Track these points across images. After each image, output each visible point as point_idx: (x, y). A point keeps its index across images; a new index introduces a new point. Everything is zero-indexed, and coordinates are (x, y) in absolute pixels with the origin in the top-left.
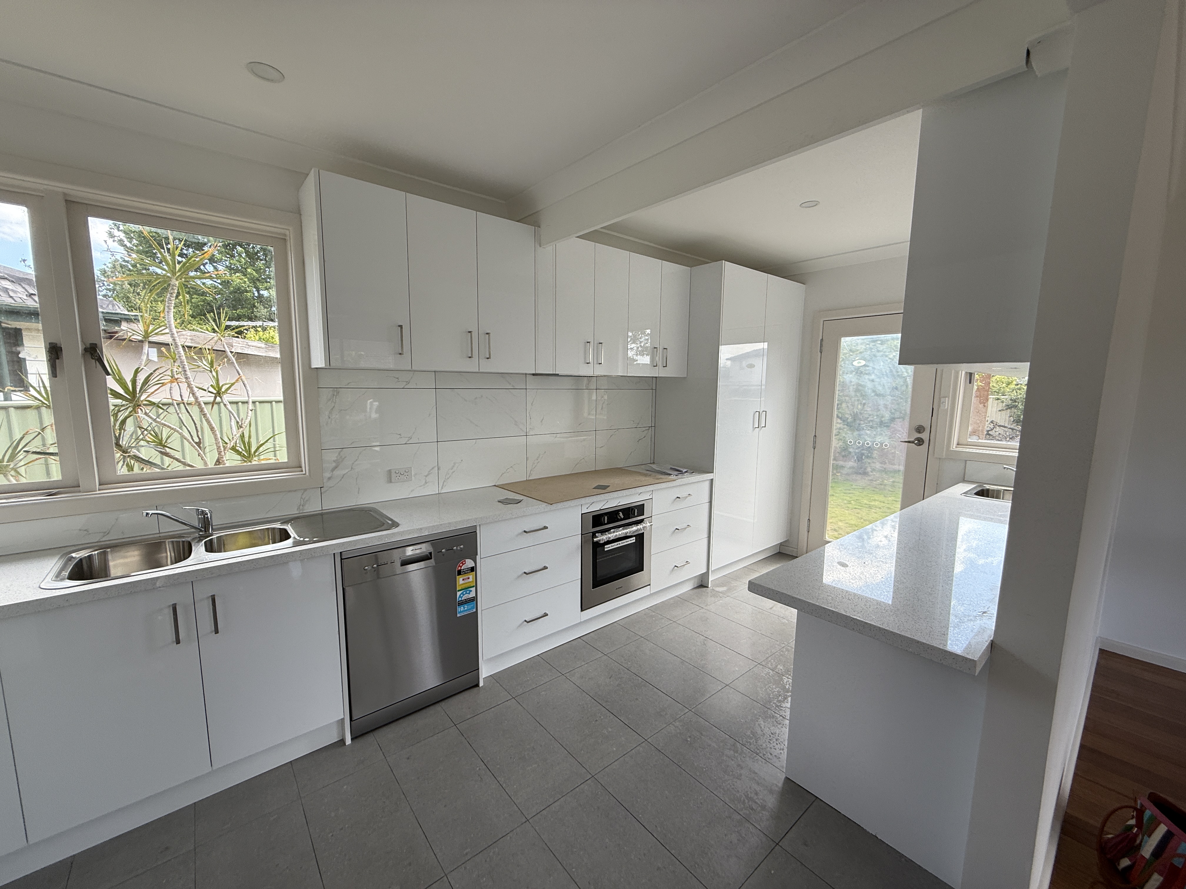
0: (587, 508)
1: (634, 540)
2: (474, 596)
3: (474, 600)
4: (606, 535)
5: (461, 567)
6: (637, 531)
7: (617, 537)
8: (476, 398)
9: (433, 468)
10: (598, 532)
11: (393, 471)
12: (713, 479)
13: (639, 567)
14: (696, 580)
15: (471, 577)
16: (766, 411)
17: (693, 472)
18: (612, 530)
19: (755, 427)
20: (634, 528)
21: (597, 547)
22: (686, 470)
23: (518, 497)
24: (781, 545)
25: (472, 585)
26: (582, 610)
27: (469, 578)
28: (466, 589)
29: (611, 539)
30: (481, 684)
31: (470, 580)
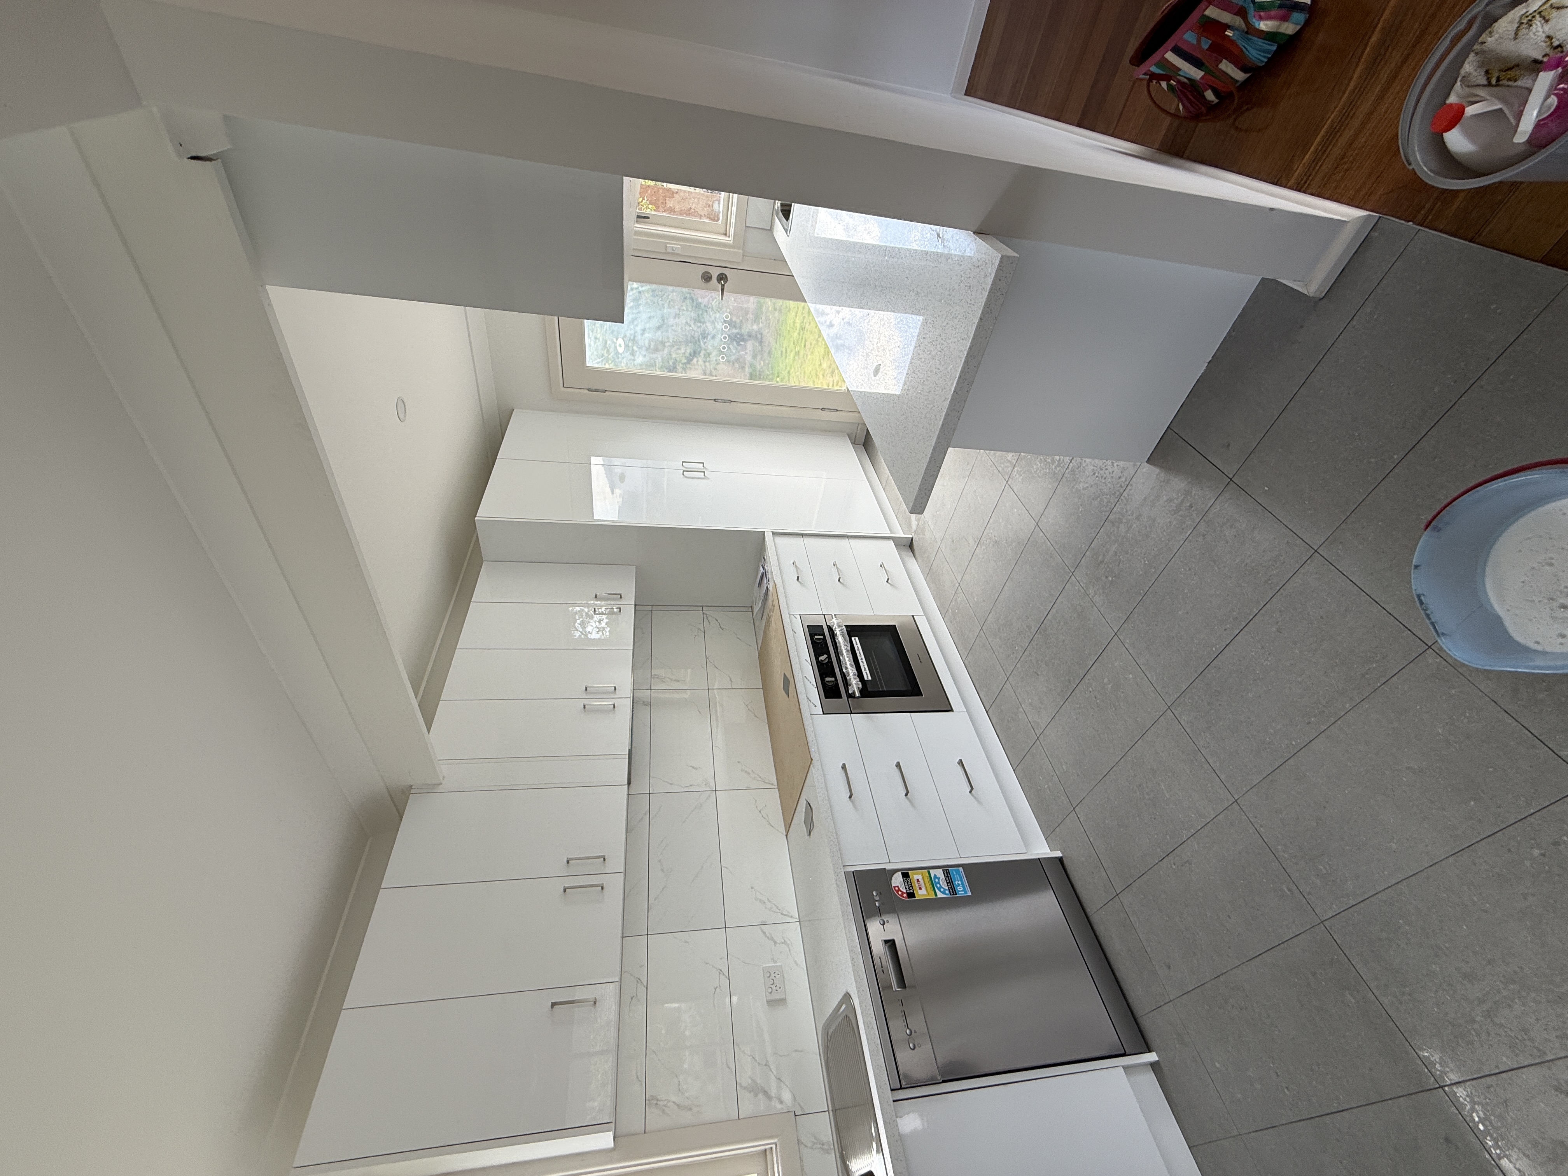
0: (815, 706)
1: (855, 639)
2: (941, 870)
3: (947, 870)
4: (850, 679)
5: (903, 893)
6: (843, 636)
7: (853, 663)
8: (662, 870)
9: (764, 933)
11: (770, 997)
12: (772, 532)
13: (890, 631)
14: (904, 554)
15: (916, 877)
16: (683, 462)
17: (764, 558)
18: (844, 670)
19: (703, 477)
20: (840, 639)
21: (867, 691)
22: (761, 567)
23: (802, 807)
24: (854, 443)
25: (927, 875)
26: (951, 710)
27: (918, 880)
28: (933, 883)
29: (856, 672)
30: (1058, 854)
31: (920, 877)
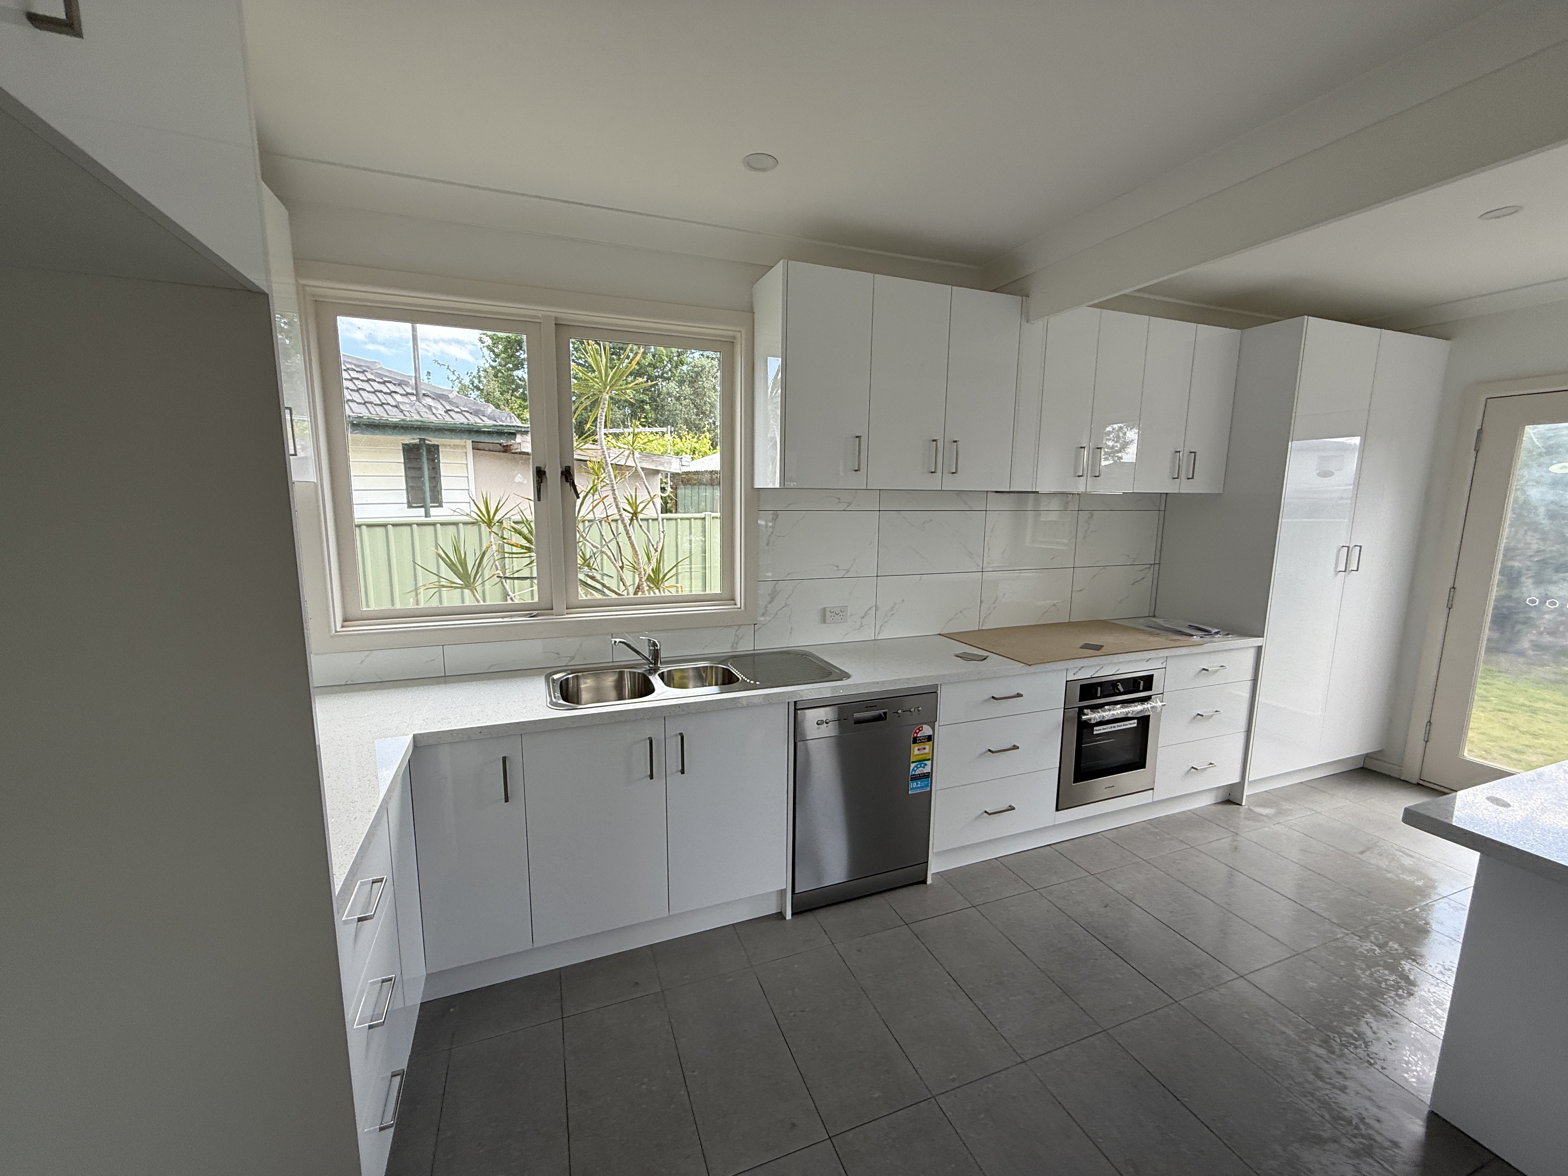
0: (1074, 674)
1: (1134, 723)
2: (930, 771)
3: (928, 776)
4: (1099, 712)
5: (917, 733)
6: (1141, 711)
7: (1114, 717)
9: (870, 609)
10: (1087, 707)
11: (828, 610)
12: (1262, 646)
13: (1139, 762)
14: (1221, 792)
15: (927, 747)
16: (1361, 547)
17: (1228, 634)
18: (1107, 707)
19: (1338, 570)
20: (1138, 707)
21: (1085, 728)
22: (1217, 630)
23: (985, 654)
24: (1367, 756)
25: (928, 758)
26: (1057, 809)
27: (925, 749)
28: (921, 761)
29: (1106, 719)
30: (929, 881)
31: (927, 751)
